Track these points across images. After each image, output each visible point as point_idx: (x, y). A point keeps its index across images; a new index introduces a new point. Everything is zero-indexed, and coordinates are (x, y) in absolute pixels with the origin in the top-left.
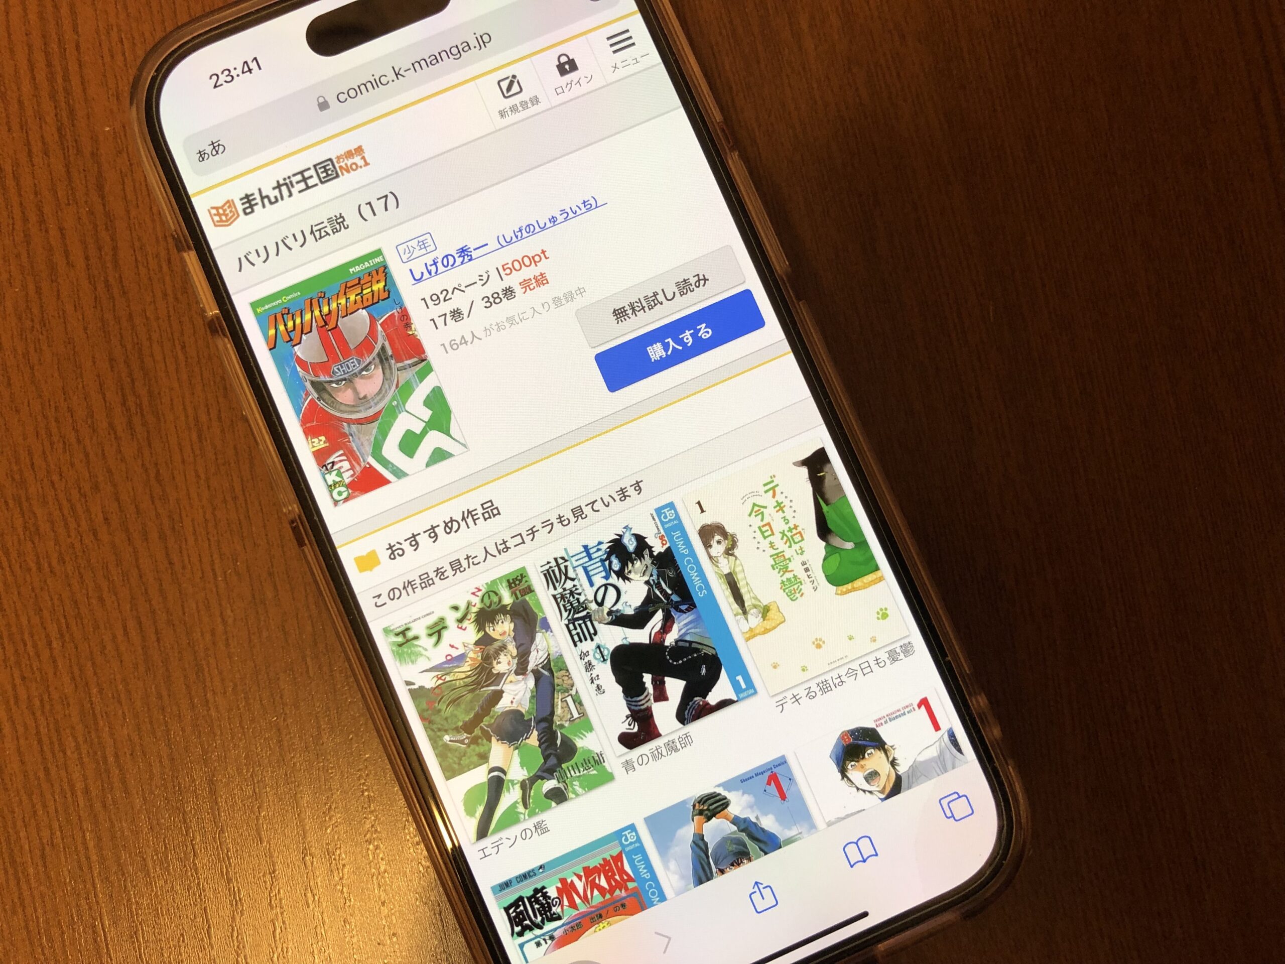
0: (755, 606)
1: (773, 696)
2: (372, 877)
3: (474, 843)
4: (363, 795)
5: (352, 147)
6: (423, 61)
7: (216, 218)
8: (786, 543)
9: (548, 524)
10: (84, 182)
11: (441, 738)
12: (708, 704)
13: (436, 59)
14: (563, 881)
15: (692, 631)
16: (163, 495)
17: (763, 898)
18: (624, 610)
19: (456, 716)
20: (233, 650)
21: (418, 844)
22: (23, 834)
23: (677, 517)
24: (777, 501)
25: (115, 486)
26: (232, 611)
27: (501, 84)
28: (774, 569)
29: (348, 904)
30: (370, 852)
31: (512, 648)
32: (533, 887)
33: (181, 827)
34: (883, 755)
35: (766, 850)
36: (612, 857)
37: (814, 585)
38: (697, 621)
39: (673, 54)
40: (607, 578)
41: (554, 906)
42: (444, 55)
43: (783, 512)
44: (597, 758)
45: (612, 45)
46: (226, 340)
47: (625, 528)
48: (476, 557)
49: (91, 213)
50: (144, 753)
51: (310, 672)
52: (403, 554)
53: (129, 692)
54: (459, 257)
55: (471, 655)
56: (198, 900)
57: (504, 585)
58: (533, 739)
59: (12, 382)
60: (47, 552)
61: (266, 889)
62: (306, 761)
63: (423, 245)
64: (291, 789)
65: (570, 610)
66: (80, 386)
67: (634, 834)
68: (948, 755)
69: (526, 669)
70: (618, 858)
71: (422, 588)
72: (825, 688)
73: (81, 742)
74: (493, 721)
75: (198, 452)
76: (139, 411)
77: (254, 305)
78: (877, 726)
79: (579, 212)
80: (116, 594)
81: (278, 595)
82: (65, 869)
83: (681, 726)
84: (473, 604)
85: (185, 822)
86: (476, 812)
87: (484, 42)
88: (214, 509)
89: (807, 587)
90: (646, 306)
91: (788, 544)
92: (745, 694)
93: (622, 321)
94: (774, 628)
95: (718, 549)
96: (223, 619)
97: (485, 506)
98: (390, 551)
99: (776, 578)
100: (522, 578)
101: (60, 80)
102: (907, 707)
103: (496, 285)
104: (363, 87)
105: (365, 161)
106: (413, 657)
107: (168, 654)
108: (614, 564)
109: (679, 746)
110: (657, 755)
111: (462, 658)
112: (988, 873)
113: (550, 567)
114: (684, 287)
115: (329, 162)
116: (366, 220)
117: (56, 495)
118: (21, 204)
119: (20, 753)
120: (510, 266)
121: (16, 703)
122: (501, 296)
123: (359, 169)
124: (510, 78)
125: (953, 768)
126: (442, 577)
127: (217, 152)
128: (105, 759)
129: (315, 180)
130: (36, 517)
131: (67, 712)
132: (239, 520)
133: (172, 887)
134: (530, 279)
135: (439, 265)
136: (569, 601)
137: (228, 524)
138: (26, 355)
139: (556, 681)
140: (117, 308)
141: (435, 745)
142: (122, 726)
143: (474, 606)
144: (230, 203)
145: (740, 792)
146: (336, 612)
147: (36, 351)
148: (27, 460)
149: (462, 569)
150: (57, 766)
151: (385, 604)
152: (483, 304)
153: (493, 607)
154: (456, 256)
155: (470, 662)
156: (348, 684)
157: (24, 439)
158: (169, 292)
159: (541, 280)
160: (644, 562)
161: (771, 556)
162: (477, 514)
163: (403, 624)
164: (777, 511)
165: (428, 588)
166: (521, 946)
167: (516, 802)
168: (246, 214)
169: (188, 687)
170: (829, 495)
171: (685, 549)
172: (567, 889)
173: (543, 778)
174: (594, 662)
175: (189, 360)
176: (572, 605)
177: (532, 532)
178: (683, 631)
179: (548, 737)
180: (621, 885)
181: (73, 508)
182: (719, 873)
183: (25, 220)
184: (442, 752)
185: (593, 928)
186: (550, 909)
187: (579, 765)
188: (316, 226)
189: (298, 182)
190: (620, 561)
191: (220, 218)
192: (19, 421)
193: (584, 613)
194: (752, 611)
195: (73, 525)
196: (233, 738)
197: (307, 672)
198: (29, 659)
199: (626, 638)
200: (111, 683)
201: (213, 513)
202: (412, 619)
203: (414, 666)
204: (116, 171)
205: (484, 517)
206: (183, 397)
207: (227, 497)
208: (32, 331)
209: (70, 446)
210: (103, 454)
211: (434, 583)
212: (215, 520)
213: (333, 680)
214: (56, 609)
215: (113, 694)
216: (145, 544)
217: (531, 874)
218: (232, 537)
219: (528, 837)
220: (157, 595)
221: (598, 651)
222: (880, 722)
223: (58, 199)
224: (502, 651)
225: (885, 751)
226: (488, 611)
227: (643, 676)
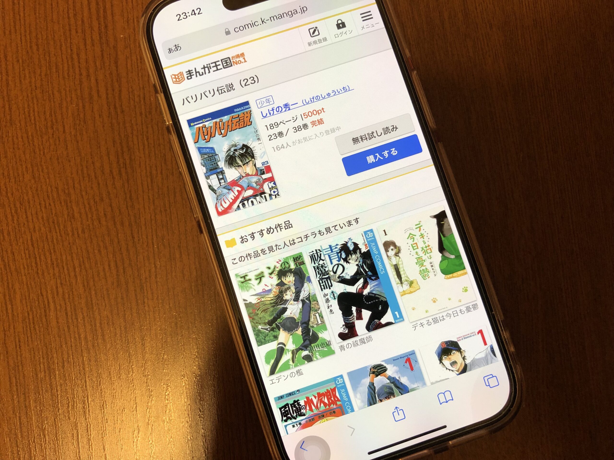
0: (406, 281)
1: (411, 323)
3: (268, 377)
5: (239, 53)
6: (275, 17)
7: (174, 80)
8: (423, 253)
9: (314, 234)
10: (109, 59)
11: (257, 327)
12: (381, 323)
13: (281, 16)
14: (307, 398)
15: (376, 289)
16: (132, 206)
17: (399, 415)
18: (345, 277)
19: (265, 317)
20: (158, 280)
22: (55, 355)
23: (374, 236)
24: (421, 233)
25: (110, 199)
26: (160, 262)
28: (417, 264)
31: (293, 289)
32: (294, 400)
33: (127, 359)
34: (459, 354)
35: (402, 393)
36: (331, 389)
37: (435, 273)
38: (379, 285)
40: (339, 261)
41: (303, 409)
42: (285, 14)
43: (424, 238)
44: (328, 343)
45: (362, 17)
46: (174, 136)
47: (349, 239)
48: (280, 246)
49: (111, 74)
50: (113, 324)
51: (193, 293)
52: (247, 241)
53: (108, 294)
54: (284, 108)
55: (274, 290)
57: (291, 259)
58: (299, 331)
59: (68, 147)
60: (77, 227)
63: (268, 101)
65: (321, 274)
66: (99, 152)
67: (342, 379)
68: (489, 357)
69: (299, 299)
70: (334, 390)
71: (255, 258)
72: (436, 321)
73: (85, 316)
74: (281, 321)
75: (150, 188)
76: (124, 165)
77: (189, 121)
78: (458, 341)
79: (341, 92)
80: (106, 249)
81: (182, 256)
82: (73, 373)
83: (368, 332)
84: (277, 267)
85: (129, 357)
86: (270, 362)
87: (304, 11)
88: (156, 214)
89: (431, 274)
90: (368, 138)
91: (424, 253)
92: (398, 320)
93: (356, 144)
94: (415, 291)
95: (391, 253)
96: (155, 265)
97: (286, 223)
98: (241, 239)
99: (417, 268)
100: (300, 257)
102: (472, 333)
103: (300, 122)
104: (246, 26)
105: (245, 60)
106: (248, 289)
107: (128, 279)
108: (342, 255)
109: (366, 341)
110: (355, 344)
111: (270, 290)
112: (503, 413)
113: (313, 254)
114: (386, 130)
115: (228, 59)
117: (83, 201)
118: (79, 67)
119: (57, 318)
120: (307, 114)
121: (58, 294)
122: (302, 128)
123: (242, 63)
124: (314, 28)
125: (491, 363)
126: (264, 253)
127: (177, 50)
128: (95, 324)
129: (221, 67)
130: (73, 210)
131: (80, 301)
132: (167, 220)
133: (121, 386)
134: (316, 121)
135: (275, 111)
136: (320, 270)
137: (162, 222)
138: (75, 136)
139: (312, 306)
140: (119, 118)
141: (254, 330)
142: (104, 310)
143: (277, 268)
144: (181, 73)
145: (393, 365)
147: (80, 134)
148: (72, 184)
149: (273, 251)
150: (73, 326)
151: (237, 263)
152: (293, 130)
153: (286, 269)
154: (283, 107)
155: (273, 293)
157: (72, 174)
158: (143, 113)
159: (321, 122)
160: (357, 256)
161: (416, 258)
162: (282, 226)
163: (245, 273)
164: (421, 238)
165: (257, 258)
166: (286, 426)
167: (289, 360)
168: (188, 79)
169: (136, 295)
170: (445, 232)
171: (376, 251)
172: (309, 402)
173: (302, 350)
174: (330, 299)
175: (150, 145)
176: (322, 272)
177: (306, 236)
178: (372, 289)
179: (306, 331)
180: (334, 403)
181: (90, 208)
182: (380, 401)
183: (81, 74)
184: (257, 333)
185: (319, 421)
186: (300, 411)
187: (320, 345)
188: (220, 87)
189: (213, 67)
190: (345, 254)
191: (176, 80)
192: (70, 166)
193: (327, 276)
194: (405, 283)
195: (90, 216)
196: (154, 320)
198: (65, 275)
199: (345, 289)
200: (101, 290)
201: (155, 216)
202: (248, 271)
203: (248, 293)
204: (124, 55)
205: (285, 228)
206: (146, 162)
207: (162, 209)
208: (79, 125)
209: (92, 179)
210: (106, 184)
211: (260, 256)
212: (156, 219)
213: (203, 297)
214: (79, 253)
215: (101, 295)
216: (122, 227)
217: (293, 393)
218: (163, 228)
219: (293, 376)
220: (125, 252)
221: (332, 294)
222: (459, 339)
223: (96, 66)
224: (288, 289)
225: (461, 353)
226: (283, 271)
227: (352, 308)
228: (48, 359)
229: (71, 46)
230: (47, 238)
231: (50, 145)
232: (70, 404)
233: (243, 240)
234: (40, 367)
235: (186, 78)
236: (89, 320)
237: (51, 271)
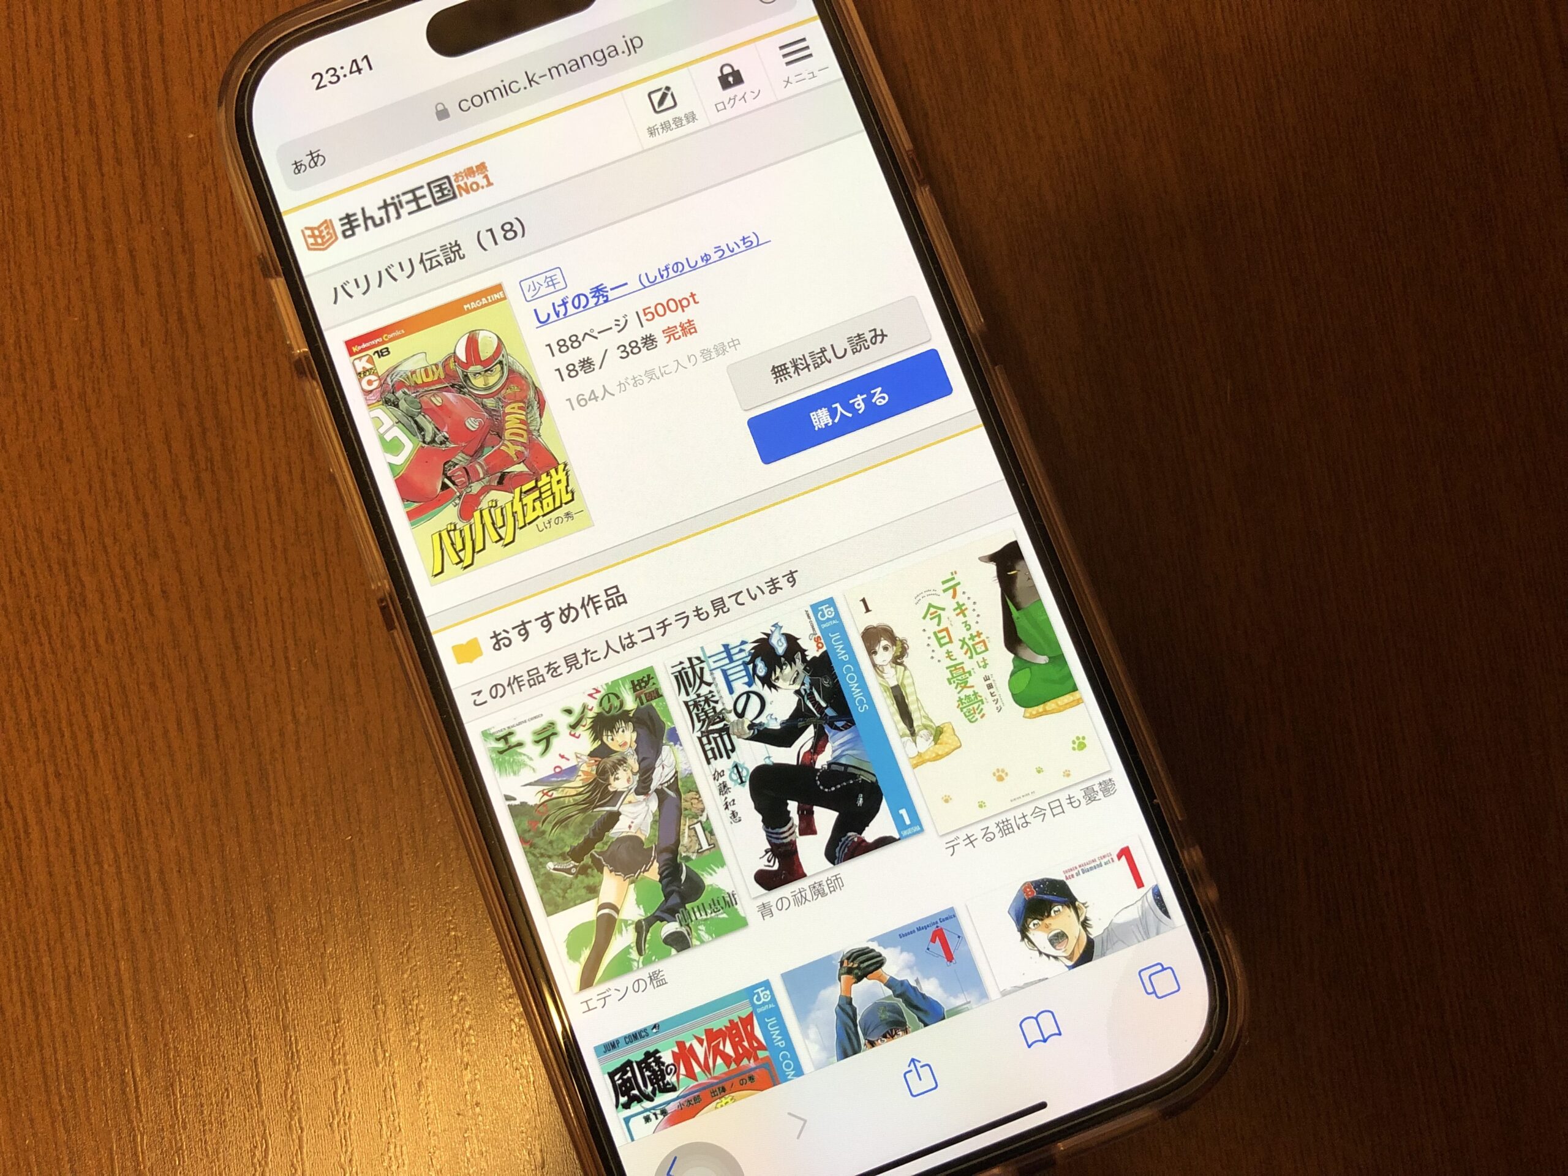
0: (926, 727)
1: (942, 836)
2: (455, 1034)
4: (448, 934)
5: (474, 163)
6: (562, 67)
7: (311, 241)
8: (966, 653)
9: (685, 618)
10: (160, 197)
11: (543, 865)
12: (864, 841)
13: (577, 64)
14: (681, 1044)
15: (849, 752)
16: (232, 567)
17: (920, 1079)
18: (768, 724)
19: (563, 840)
20: (304, 754)
21: (511, 996)
22: (46, 960)
23: (837, 616)
24: (957, 603)
26: (305, 707)
27: (653, 96)
28: (950, 683)
29: (423, 1065)
30: (453, 1003)
31: (633, 762)
32: (645, 1050)
34: (1072, 913)
35: (927, 1022)
36: (739, 1018)
38: (855, 741)
39: (857, 68)
41: (669, 1074)
42: (586, 59)
43: (965, 616)
44: (728, 899)
45: (785, 56)
46: (315, 383)
47: (773, 626)
48: (596, 652)
49: (167, 233)
50: (194, 872)
51: (394, 784)
52: (510, 643)
53: (179, 797)
54: (593, 297)
55: (584, 768)
56: (248, 1049)
57: (627, 687)
58: (653, 873)
59: (64, 425)
60: (94, 627)
61: (329, 1040)
62: (383, 891)
63: (551, 282)
64: (363, 923)
65: (704, 721)
66: (143, 434)
67: (768, 992)
68: (1151, 918)
69: (648, 788)
70: (748, 1021)
71: (531, 686)
72: (1006, 828)
73: (121, 854)
74: (606, 848)
75: (275, 518)
76: (209, 464)
77: (350, 344)
79: (737, 250)
80: (170, 680)
81: (360, 691)
82: (93, 1004)
83: (832, 865)
84: (590, 707)
85: (237, 955)
87: (634, 47)
88: (291, 586)
89: (989, 708)
90: (812, 364)
91: (969, 654)
92: (909, 831)
93: (781, 380)
94: (948, 754)
95: (883, 657)
96: (294, 715)
97: (609, 592)
98: (494, 640)
99: (951, 694)
100: (649, 680)
101: (138, 79)
102: (1104, 857)
103: (634, 332)
104: (489, 94)
105: (488, 180)
106: (515, 767)
107: (227, 755)
108: (758, 668)
109: (827, 890)
110: (800, 899)
111: (573, 770)
112: (1194, 1063)
113: (683, 669)
114: (858, 343)
115: (446, 180)
116: (485, 249)
117: (108, 561)
118: (86, 218)
119: (49, 863)
120: (652, 310)
121: (49, 802)
122: (640, 345)
123: (480, 190)
124: (663, 90)
125: (1158, 934)
126: (554, 674)
127: (316, 164)
128: (147, 874)
129: (428, 200)
130: (83, 586)
131: (107, 817)
132: (320, 600)
134: (675, 327)
135: (569, 305)
136: (703, 709)
137: (307, 604)
138: (83, 396)
139: (684, 804)
140: (190, 345)
141: (536, 873)
142: (170, 837)
143: (591, 710)
144: (328, 224)
145: (898, 949)
146: (428, 708)
147: (94, 391)
148: (77, 519)
149: (578, 666)
150: (91, 880)
151: (485, 702)
152: (619, 353)
153: (613, 712)
155: (583, 777)
156: (438, 801)
157: (76, 493)
158: (252, 327)
159: (688, 328)
160: (795, 668)
161: (947, 668)
162: (599, 601)
163: (506, 727)
164: (958, 615)
165: (538, 686)
166: (627, 1120)
167: (629, 947)
168: (345, 237)
169: (248, 795)
170: (1021, 598)
171: (844, 654)
172: (684, 1054)
173: (662, 920)
174: (730, 784)
175: (271, 408)
176: (706, 714)
177: (664, 625)
178: (837, 753)
179: (671, 871)
180: (750, 1054)
181: (127, 577)
182: (869, 1046)
183: (90, 238)
184: (544, 883)
185: (714, 1104)
186: (664, 1078)
187: (707, 906)
188: (426, 254)
189: (408, 202)
190: (766, 665)
191: (316, 240)
192: (70, 472)
193: (721, 725)
194: (921, 733)
195: (125, 598)
196: (298, 859)
197: (391, 784)
198: (67, 754)
200: (160, 785)
201: (290, 591)
202: (517, 722)
203: (515, 777)
204: (198, 185)
205: (607, 605)
206: (262, 453)
207: (307, 573)
208: (91, 368)
209: (127, 504)
210: (165, 515)
211: (544, 681)
212: (291, 599)
213: (420, 795)
214: (101, 695)
215: (160, 798)
216: (208, 623)
217: (643, 1034)
218: (310, 619)
219: (641, 989)
220: (218, 685)
221: (735, 771)
222: (1070, 873)
223: (129, 215)
224: (621, 765)
225: (1076, 909)
226: (607, 717)
227: (787, 804)
228: (28, 967)
229: (63, 168)
230: (17, 659)
231: (18, 424)
232: (89, 1084)
233: (499, 641)
234: (11, 991)
235: (340, 235)
236: (132, 865)
237: (31, 744)
